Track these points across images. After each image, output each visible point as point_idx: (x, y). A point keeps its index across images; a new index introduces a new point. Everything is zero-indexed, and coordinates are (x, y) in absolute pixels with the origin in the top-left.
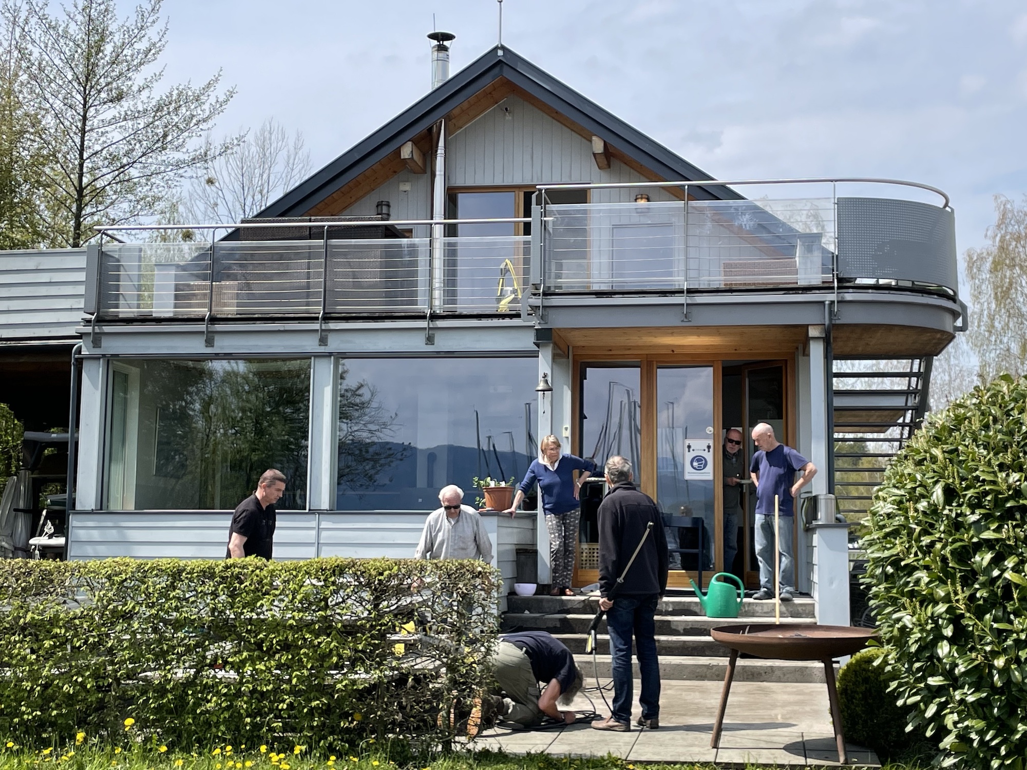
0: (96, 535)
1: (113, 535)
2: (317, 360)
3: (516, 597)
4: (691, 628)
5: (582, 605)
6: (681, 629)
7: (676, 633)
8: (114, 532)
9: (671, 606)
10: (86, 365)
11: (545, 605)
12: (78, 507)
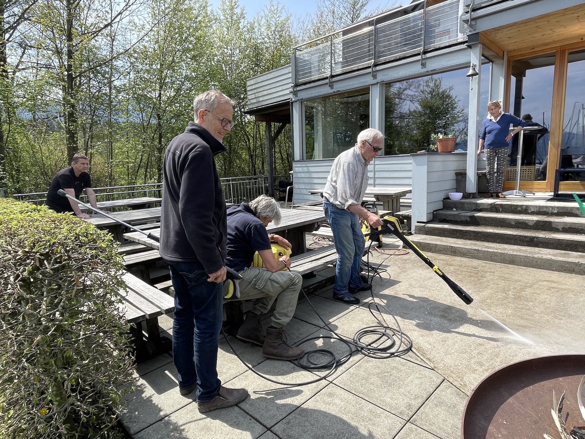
0: (300, 170)
1: (305, 169)
2: (373, 86)
3: (449, 200)
4: (569, 228)
5: (490, 206)
6: (560, 227)
7: (556, 230)
8: (305, 168)
9: (556, 209)
10: (294, 104)
11: (466, 206)
12: (295, 160)
